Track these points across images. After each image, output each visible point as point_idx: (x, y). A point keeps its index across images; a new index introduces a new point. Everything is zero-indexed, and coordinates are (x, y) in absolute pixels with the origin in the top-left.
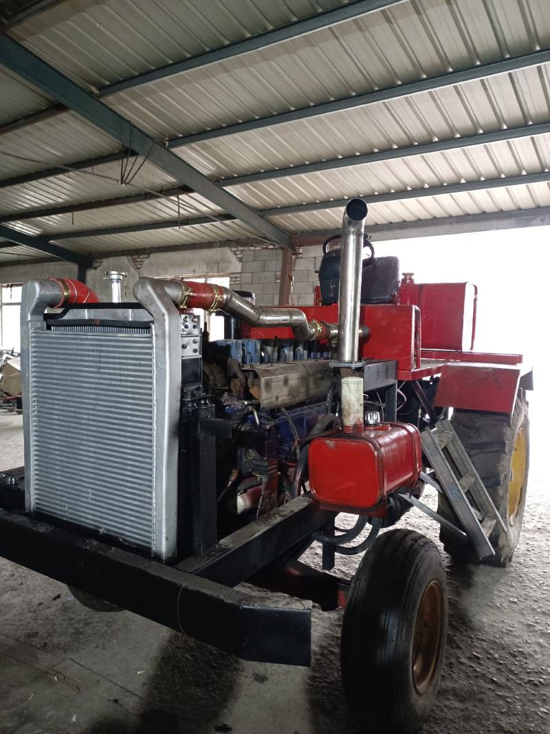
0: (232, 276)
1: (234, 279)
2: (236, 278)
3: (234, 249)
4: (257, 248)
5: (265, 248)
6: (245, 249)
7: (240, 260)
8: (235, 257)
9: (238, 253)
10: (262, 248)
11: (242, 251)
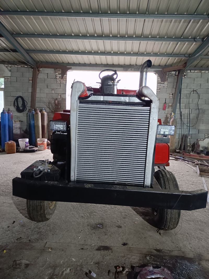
0: (5, 77)
1: (7, 79)
2: (8, 79)
3: (6, 65)
4: (19, 66)
5: (23, 67)
6: (12, 66)
7: (10, 71)
8: (7, 69)
9: (8, 67)
10: (21, 67)
11: (11, 67)
